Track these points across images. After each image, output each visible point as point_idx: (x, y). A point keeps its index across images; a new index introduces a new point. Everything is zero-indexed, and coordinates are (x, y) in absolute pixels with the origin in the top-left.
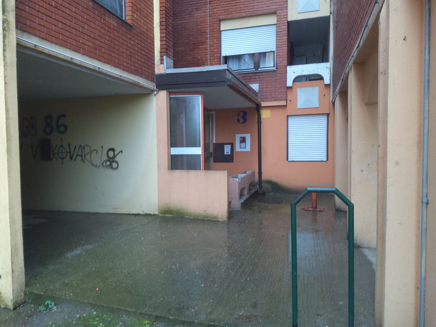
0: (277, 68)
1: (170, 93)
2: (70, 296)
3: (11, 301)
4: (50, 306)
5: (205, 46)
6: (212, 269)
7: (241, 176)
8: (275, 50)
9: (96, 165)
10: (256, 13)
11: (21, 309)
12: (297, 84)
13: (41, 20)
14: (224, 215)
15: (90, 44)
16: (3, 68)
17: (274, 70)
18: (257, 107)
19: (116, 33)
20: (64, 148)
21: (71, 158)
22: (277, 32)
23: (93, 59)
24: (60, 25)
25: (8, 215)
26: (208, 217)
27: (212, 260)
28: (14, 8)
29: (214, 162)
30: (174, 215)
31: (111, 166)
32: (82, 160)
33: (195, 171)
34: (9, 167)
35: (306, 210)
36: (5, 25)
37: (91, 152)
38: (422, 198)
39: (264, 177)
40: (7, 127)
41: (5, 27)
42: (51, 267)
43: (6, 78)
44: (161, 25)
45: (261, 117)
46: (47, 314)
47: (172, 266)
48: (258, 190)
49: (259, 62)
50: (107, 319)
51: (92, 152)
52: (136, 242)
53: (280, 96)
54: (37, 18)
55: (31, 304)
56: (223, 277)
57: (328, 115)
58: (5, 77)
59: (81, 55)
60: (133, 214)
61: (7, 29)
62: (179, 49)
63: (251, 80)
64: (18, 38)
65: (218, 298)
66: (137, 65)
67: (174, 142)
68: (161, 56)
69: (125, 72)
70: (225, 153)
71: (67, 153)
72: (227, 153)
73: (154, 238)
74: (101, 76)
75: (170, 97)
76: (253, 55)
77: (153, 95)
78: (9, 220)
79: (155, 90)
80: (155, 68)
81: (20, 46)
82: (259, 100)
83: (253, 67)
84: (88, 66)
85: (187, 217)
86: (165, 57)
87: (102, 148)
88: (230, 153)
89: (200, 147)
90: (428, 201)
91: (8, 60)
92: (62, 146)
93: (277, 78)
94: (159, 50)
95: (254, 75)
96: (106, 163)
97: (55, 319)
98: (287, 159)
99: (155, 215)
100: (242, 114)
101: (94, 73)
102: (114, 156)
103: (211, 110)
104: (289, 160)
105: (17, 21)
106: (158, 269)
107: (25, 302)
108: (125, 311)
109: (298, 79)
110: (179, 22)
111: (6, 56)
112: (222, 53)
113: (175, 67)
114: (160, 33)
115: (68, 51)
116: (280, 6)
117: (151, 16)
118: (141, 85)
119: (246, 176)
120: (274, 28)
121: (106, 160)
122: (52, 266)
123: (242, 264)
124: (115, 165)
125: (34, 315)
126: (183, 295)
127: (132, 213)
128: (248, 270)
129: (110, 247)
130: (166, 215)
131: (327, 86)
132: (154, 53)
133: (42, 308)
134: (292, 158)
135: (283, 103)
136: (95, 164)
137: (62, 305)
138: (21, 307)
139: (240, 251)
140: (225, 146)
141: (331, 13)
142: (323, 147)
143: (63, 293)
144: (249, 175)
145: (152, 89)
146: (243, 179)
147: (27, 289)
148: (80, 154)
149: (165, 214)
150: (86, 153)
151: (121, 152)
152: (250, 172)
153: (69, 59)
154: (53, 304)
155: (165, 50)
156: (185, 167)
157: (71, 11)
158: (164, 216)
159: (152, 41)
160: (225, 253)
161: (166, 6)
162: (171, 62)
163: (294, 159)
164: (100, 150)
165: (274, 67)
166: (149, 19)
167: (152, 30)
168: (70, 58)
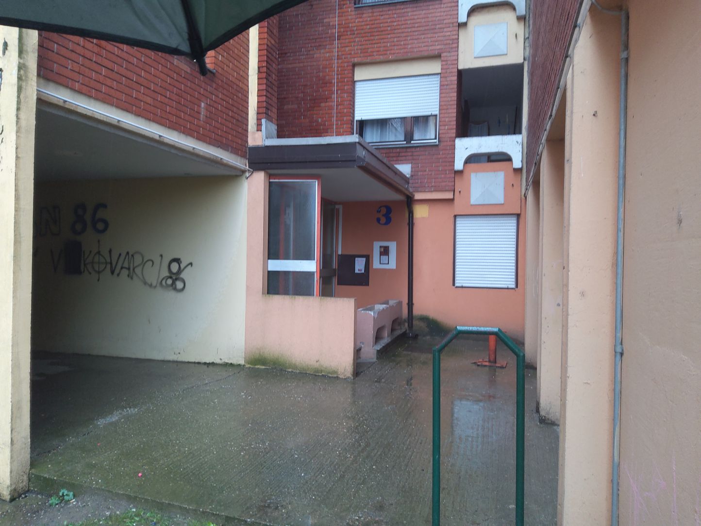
0: (439, 142)
1: (270, 176)
2: (97, 483)
3: (8, 487)
4: (66, 498)
5: (330, 104)
6: (320, 451)
7: (380, 307)
8: (437, 112)
9: (150, 284)
10: (410, 55)
11: (22, 501)
12: (472, 166)
13: (76, 64)
14: (347, 368)
15: (149, 100)
16: (15, 135)
17: (435, 144)
18: (407, 201)
19: (189, 84)
20: (102, 256)
21: (113, 272)
22: (441, 86)
23: (151, 123)
24: (104, 71)
25: (10, 355)
26: (322, 371)
27: (321, 437)
28: (37, 47)
29: (338, 284)
30: (269, 366)
31: (174, 285)
32: (128, 276)
33: (305, 297)
34: (15, 283)
35: (478, 365)
36: (22, 72)
37: (143, 264)
38: (615, 346)
39: (417, 311)
40: (15, 223)
41: (21, 75)
42: (71, 440)
43: (19, 149)
44: (259, 72)
45: (414, 217)
46: (62, 510)
47: (259, 444)
48: (406, 331)
49: (412, 130)
50: (152, 519)
51: (145, 263)
52: (206, 406)
53: (443, 184)
54: (70, 61)
55: (38, 494)
56: (335, 463)
57: (518, 216)
58: (17, 148)
59: (133, 115)
60: (205, 363)
61: (24, 78)
62: (290, 107)
63: (400, 158)
64: (40, 91)
65: (325, 493)
66: (220, 132)
67: (274, 251)
68: (259, 120)
69: (201, 143)
70: (357, 271)
71: (106, 263)
72: (359, 270)
73: (234, 400)
74: (162, 147)
75: (270, 182)
76: (403, 119)
77: (244, 178)
78: (10, 363)
79: (246, 171)
80: (248, 137)
81: (41, 102)
82: (411, 190)
83: (403, 139)
84: (143, 133)
85: (290, 370)
86: (263, 121)
87: (160, 258)
88: (363, 271)
89: (314, 260)
90: (623, 350)
91: (23, 123)
92: (99, 253)
93: (439, 157)
94: (256, 109)
95: (405, 150)
96: (166, 282)
97: (73, 517)
98: (454, 284)
99: (239, 365)
100: (384, 210)
101: (152, 144)
102: (180, 271)
103: (336, 203)
104: (457, 285)
105: (40, 66)
106: (236, 448)
107: (28, 491)
108: (180, 507)
109: (472, 159)
110: (290, 66)
111: (20, 117)
112: (356, 115)
113: (279, 136)
114: (258, 84)
115: (114, 109)
116: (447, 46)
117: (245, 58)
118: (225, 162)
119: (387, 308)
120: (437, 79)
121: (168, 276)
122: (72, 438)
123: (368, 445)
124: (179, 285)
125: (42, 510)
126: (271, 489)
127: (203, 361)
128: (376, 454)
129: (165, 412)
130: (256, 367)
131: (518, 171)
132: (248, 114)
133: (54, 500)
134: (462, 282)
135: (449, 195)
136: (149, 282)
137: (84, 496)
138: (22, 498)
139: (366, 426)
140: (356, 259)
141: (524, 59)
142: (510, 266)
143: (88, 478)
144: (392, 307)
145: (242, 168)
146: (380, 313)
147: (33, 471)
148: (127, 266)
149: (256, 365)
150: (135, 265)
151: (191, 264)
152: (395, 301)
153: (115, 123)
154: (71, 494)
155: (264, 110)
156: (291, 292)
157: (122, 50)
158: (252, 368)
159: (245, 96)
160: (343, 428)
161: (269, 44)
162: (273, 128)
163: (464, 283)
164: (157, 260)
165: (436, 139)
166: (242, 62)
167: (245, 78)
168: (117, 121)
